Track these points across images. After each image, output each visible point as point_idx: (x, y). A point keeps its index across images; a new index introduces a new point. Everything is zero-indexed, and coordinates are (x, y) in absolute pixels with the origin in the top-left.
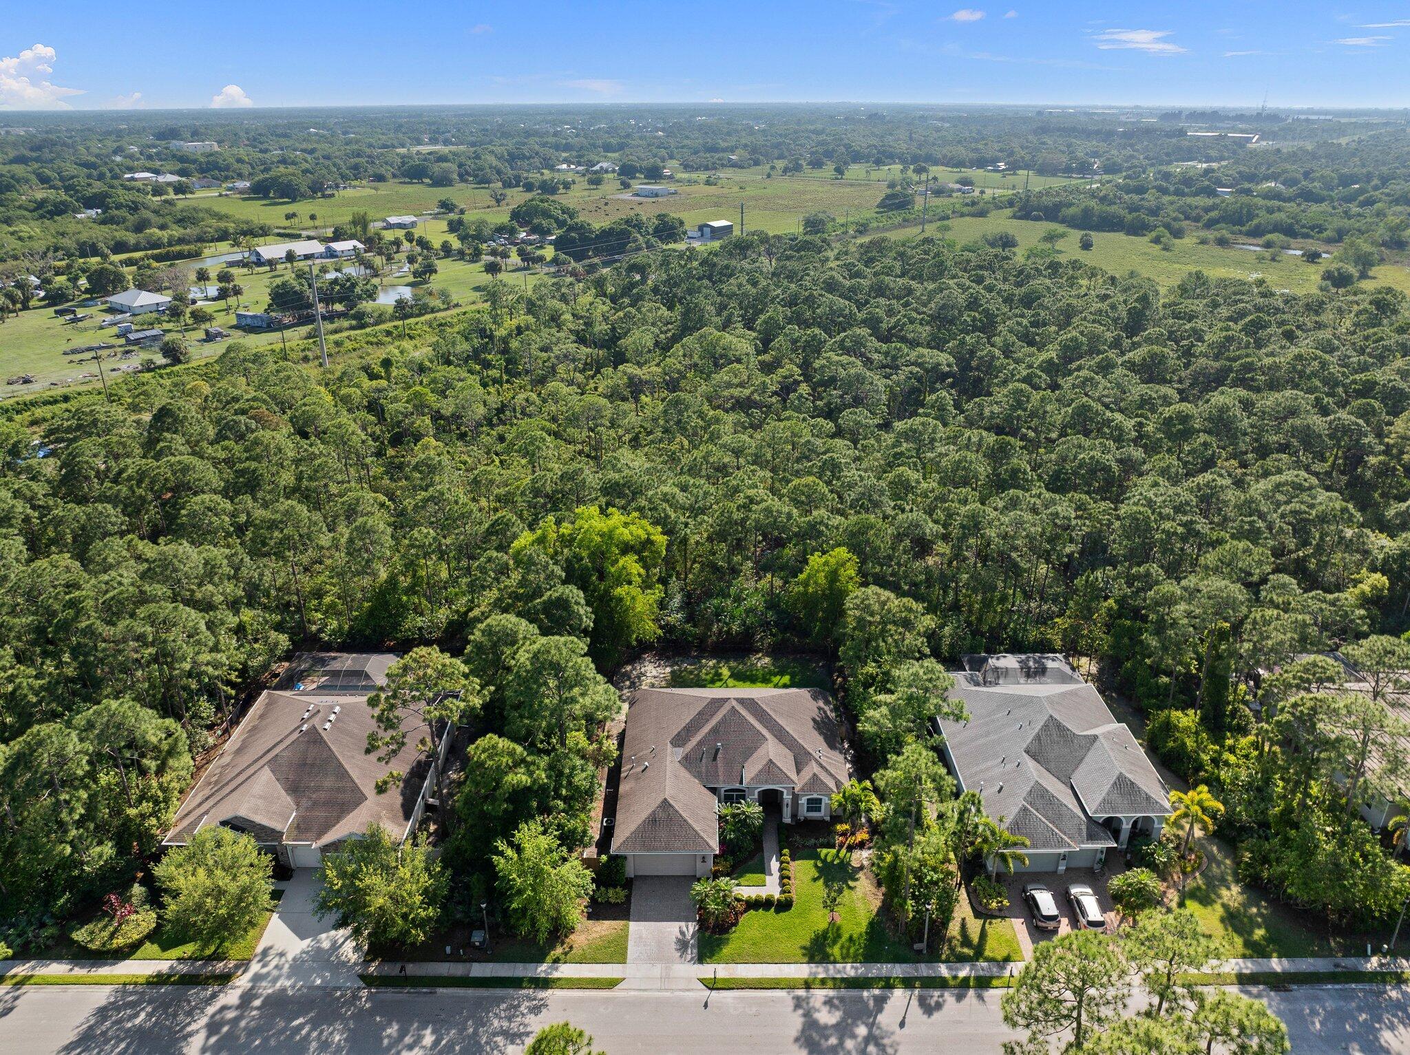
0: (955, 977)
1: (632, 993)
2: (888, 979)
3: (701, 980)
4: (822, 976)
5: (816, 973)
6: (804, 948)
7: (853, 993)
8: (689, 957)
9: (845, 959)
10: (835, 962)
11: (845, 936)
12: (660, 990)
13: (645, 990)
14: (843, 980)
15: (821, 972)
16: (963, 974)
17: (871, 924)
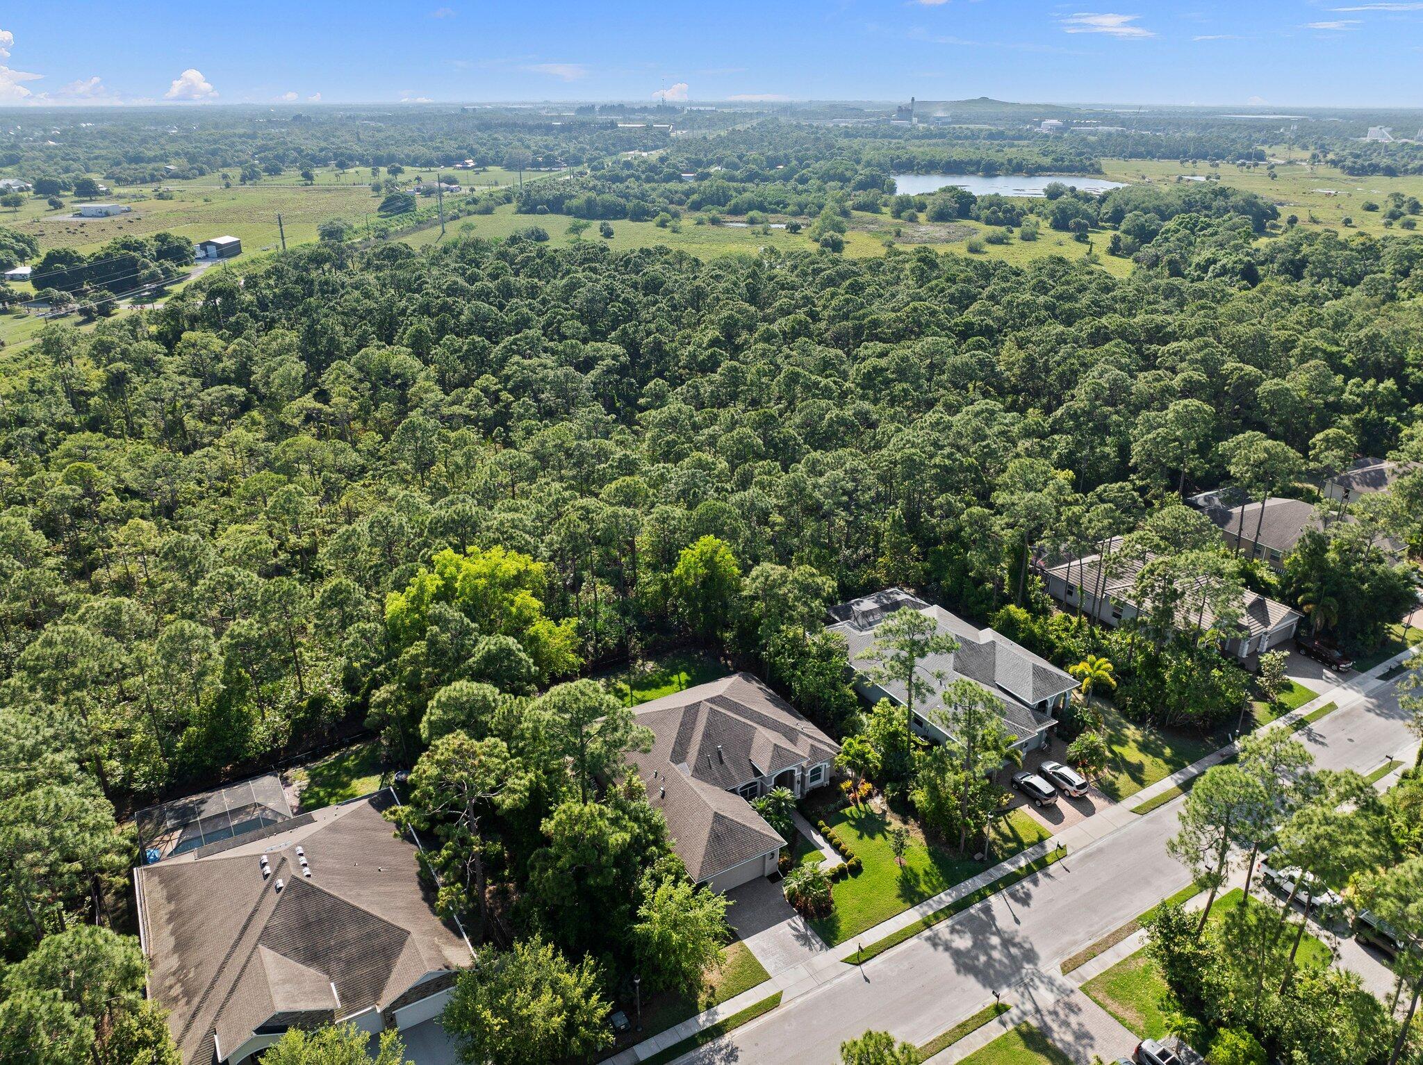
0: (1021, 868)
1: (799, 1001)
2: (978, 891)
3: (845, 961)
4: (931, 913)
5: (925, 913)
6: (899, 896)
7: (962, 915)
8: (818, 946)
9: (935, 890)
10: (930, 897)
11: (921, 873)
12: (819, 986)
13: (807, 992)
14: (948, 907)
15: (928, 909)
16: (1023, 863)
17: (931, 854)
